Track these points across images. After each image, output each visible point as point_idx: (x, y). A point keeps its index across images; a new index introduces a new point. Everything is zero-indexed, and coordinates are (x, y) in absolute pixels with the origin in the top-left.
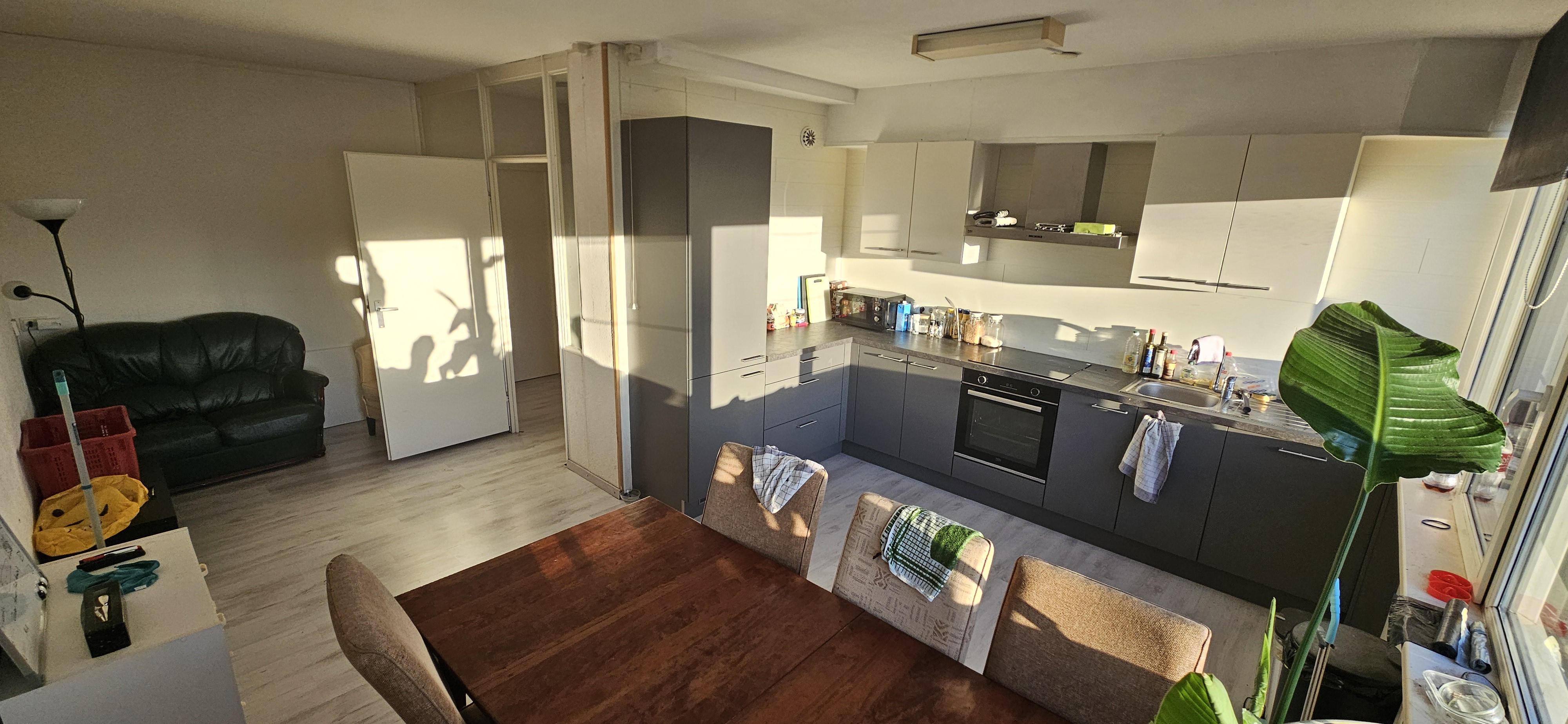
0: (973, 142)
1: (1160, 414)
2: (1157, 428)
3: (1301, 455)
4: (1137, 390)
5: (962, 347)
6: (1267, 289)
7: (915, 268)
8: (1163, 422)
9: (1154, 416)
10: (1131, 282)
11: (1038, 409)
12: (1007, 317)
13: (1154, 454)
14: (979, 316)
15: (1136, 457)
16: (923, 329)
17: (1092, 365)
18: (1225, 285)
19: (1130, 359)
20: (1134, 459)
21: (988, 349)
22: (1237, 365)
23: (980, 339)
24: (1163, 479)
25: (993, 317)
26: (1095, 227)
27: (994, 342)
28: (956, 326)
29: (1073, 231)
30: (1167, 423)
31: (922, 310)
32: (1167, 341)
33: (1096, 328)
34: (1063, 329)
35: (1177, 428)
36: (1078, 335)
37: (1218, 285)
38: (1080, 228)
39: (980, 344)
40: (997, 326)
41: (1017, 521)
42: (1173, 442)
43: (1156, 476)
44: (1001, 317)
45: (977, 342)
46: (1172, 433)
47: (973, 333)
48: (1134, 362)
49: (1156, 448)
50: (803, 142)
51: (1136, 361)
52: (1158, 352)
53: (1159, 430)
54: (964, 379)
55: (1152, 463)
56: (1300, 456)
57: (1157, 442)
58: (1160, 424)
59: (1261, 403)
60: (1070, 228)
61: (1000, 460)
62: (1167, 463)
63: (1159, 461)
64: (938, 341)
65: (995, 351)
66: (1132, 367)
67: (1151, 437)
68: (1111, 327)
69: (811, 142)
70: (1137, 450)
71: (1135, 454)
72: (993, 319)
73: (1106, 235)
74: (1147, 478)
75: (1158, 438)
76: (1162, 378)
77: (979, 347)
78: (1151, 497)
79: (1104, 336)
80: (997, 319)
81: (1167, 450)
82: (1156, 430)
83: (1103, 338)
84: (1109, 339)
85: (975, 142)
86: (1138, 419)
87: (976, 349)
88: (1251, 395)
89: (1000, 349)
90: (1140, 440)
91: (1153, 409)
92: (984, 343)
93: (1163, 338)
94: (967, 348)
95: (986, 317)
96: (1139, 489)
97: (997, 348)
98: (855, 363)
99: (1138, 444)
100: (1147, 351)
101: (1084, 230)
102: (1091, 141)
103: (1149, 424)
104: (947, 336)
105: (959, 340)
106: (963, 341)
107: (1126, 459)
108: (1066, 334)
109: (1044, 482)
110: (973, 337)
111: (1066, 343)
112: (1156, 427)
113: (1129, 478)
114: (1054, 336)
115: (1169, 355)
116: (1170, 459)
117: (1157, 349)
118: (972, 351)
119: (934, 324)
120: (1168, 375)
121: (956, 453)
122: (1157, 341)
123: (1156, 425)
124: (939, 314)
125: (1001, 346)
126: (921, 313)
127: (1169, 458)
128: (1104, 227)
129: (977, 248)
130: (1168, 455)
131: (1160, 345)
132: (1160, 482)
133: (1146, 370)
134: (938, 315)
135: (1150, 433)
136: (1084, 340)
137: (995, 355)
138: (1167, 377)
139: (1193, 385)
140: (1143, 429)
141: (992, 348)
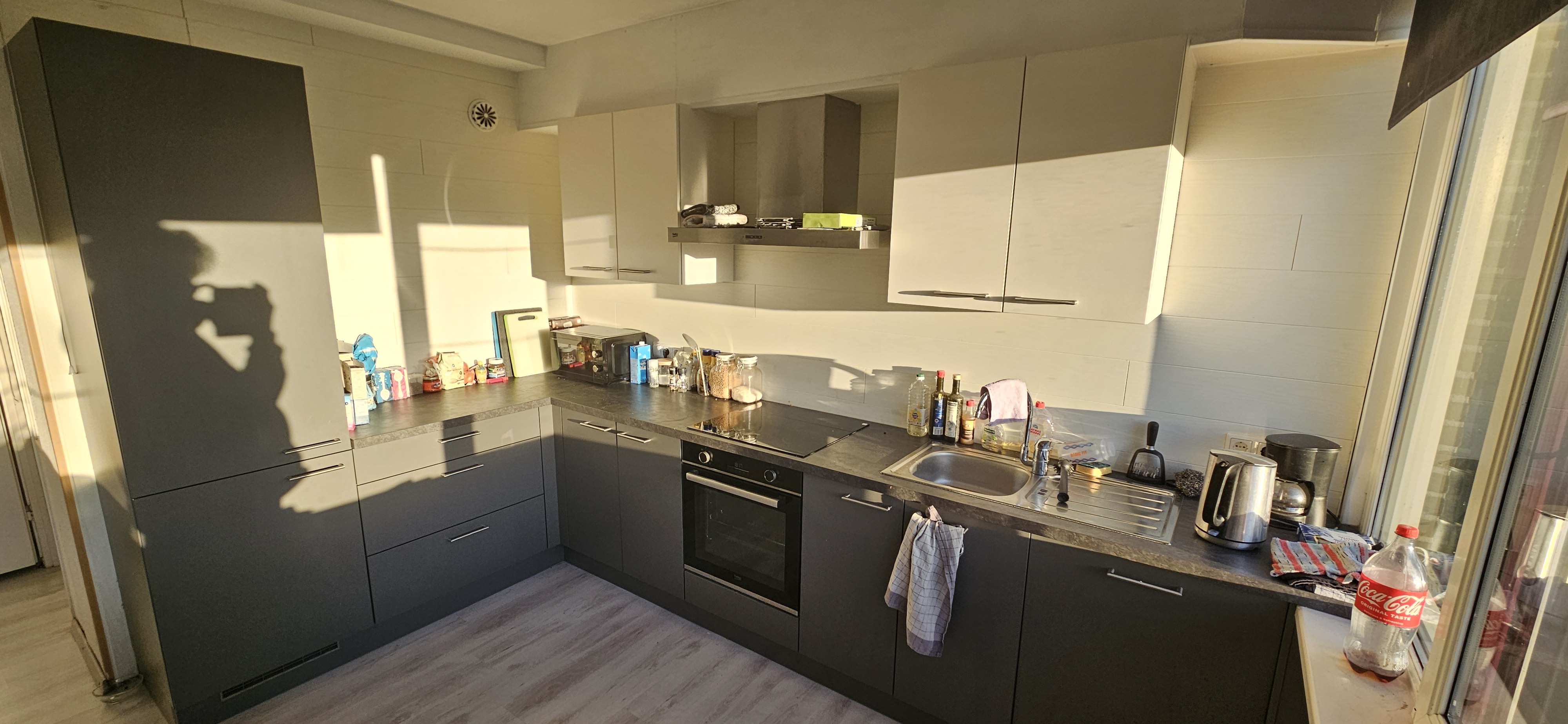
0: (675, 106)
1: (933, 511)
2: (930, 535)
3: (1141, 583)
4: (912, 469)
5: (710, 403)
6: (1072, 303)
7: (659, 295)
8: (937, 525)
9: (926, 515)
10: (890, 300)
11: (774, 502)
12: (763, 359)
13: (928, 578)
14: (726, 358)
15: (906, 580)
16: (665, 379)
17: (870, 424)
18: (1013, 300)
19: (915, 416)
20: (903, 585)
21: (740, 406)
22: (1053, 421)
23: (731, 392)
24: (946, 616)
25: (743, 359)
26: (829, 217)
27: (748, 396)
28: (700, 375)
29: (801, 226)
30: (943, 526)
31: (666, 354)
32: (962, 388)
33: (874, 371)
34: (836, 373)
35: (958, 534)
36: (853, 382)
37: (1004, 299)
38: (812, 221)
39: (731, 399)
40: (749, 373)
41: (773, 670)
42: (953, 558)
43: (938, 611)
44: (754, 360)
45: (726, 396)
46: (951, 544)
47: (721, 383)
48: (920, 420)
49: (931, 568)
50: (472, 121)
51: (923, 419)
52: (950, 404)
53: (932, 537)
54: (684, 458)
55: (927, 593)
56: (1140, 585)
57: (931, 559)
58: (933, 528)
59: (1089, 479)
60: (798, 223)
61: (740, 579)
62: (948, 593)
63: (938, 588)
64: (683, 395)
65: (751, 408)
66: (919, 427)
67: (921, 550)
68: (891, 369)
69: (489, 122)
70: (906, 569)
71: (904, 576)
72: (743, 362)
73: (843, 228)
74: (921, 617)
75: (932, 551)
76: (960, 443)
77: (731, 404)
78: (931, 646)
79: (887, 382)
80: (750, 362)
81: (946, 571)
82: (929, 538)
83: (885, 386)
84: (889, 387)
85: (679, 107)
86: (906, 520)
87: (726, 405)
88: (1075, 468)
89: (760, 405)
90: (907, 555)
91: (923, 504)
92: (734, 398)
93: (955, 383)
94: (715, 406)
95: (735, 360)
96: (912, 634)
97: (755, 403)
98: (560, 432)
99: (906, 561)
100: (936, 403)
101: (816, 223)
102: (823, 93)
103: (919, 529)
104: (694, 389)
105: (706, 395)
106: (711, 396)
107: (893, 586)
108: (841, 381)
109: (796, 613)
110: (721, 390)
111: (839, 394)
112: (928, 532)
113: (899, 615)
114: (828, 385)
115: (965, 407)
116: (951, 587)
117: (948, 400)
118: (721, 410)
119: (674, 373)
120: (967, 439)
121: (686, 566)
122: (948, 388)
123: (928, 529)
124: (683, 358)
125: (761, 400)
126: (666, 357)
127: (949, 585)
128: (839, 216)
129: (712, 262)
130: (948, 580)
131: (952, 394)
132: (943, 622)
133: (937, 431)
134: (681, 359)
135: (920, 544)
136: (862, 387)
137: (750, 413)
138: (965, 441)
139: (1000, 453)
140: (911, 537)
141: (746, 404)
